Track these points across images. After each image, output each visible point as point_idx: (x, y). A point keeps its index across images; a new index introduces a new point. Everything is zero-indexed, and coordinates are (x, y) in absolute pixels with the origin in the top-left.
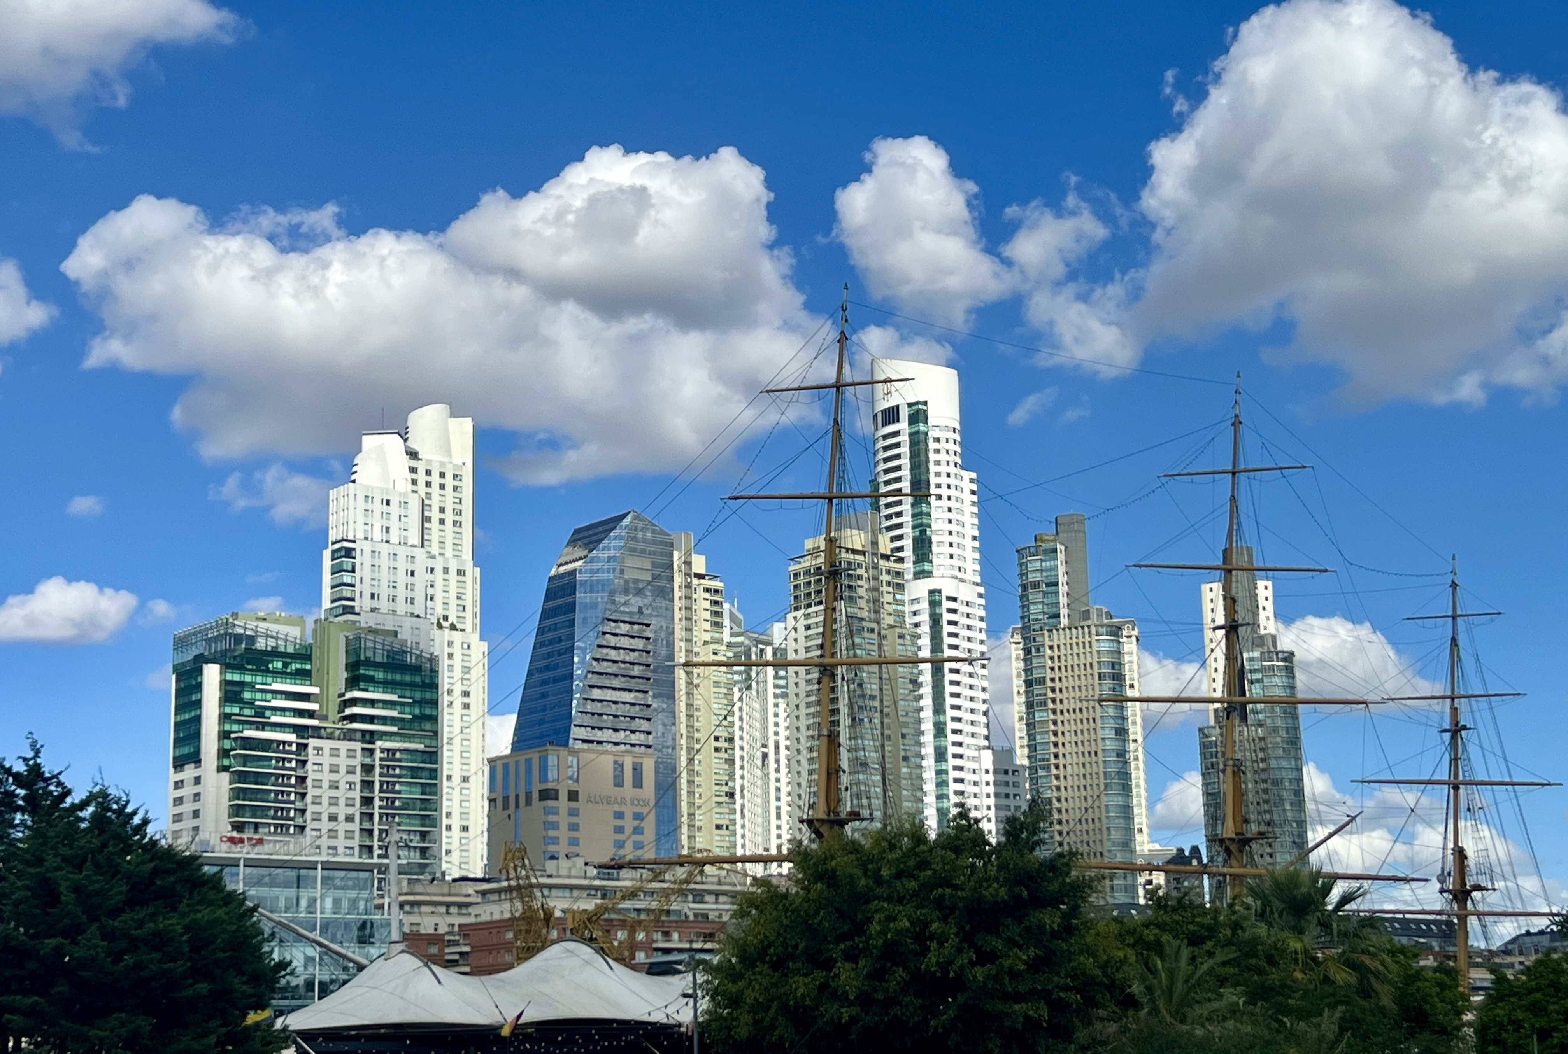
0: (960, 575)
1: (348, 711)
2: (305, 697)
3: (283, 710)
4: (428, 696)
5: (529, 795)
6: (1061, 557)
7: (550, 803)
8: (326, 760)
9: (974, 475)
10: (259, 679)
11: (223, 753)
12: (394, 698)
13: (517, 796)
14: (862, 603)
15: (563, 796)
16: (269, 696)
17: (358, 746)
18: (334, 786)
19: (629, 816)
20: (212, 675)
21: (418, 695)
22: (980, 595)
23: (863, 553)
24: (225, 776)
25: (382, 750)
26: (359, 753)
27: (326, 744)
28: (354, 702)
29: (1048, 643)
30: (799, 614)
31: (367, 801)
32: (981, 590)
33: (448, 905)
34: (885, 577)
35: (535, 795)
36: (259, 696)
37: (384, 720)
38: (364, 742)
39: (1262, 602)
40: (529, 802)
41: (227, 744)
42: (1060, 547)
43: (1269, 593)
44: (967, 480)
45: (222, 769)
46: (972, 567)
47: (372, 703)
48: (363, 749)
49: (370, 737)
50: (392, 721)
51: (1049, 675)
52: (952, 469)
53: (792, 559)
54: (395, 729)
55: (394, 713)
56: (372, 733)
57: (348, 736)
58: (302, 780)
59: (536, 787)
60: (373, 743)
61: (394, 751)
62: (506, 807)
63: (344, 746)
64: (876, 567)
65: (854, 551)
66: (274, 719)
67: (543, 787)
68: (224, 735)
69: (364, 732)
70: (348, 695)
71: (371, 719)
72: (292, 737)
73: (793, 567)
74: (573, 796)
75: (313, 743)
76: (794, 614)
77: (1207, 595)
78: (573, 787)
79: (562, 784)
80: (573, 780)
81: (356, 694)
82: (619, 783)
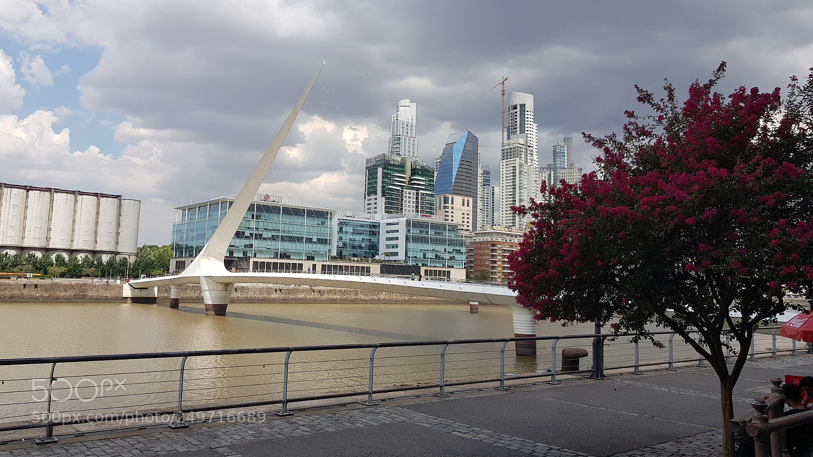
1: (412, 182)
2: (403, 178)
3: (397, 181)
4: (432, 179)
5: (440, 207)
6: (566, 148)
7: (447, 210)
8: (408, 195)
9: (537, 125)
10: (392, 172)
11: (383, 192)
12: (424, 179)
15: (450, 208)
16: (394, 177)
17: (415, 192)
18: (409, 202)
19: (466, 214)
20: (380, 170)
21: (429, 178)
24: (384, 198)
25: (421, 193)
26: (415, 194)
27: (408, 191)
28: (414, 179)
29: (561, 172)
30: (504, 161)
34: (529, 152)
35: (442, 207)
36: (392, 176)
37: (421, 185)
38: (416, 190)
41: (384, 189)
42: (566, 146)
44: (535, 126)
45: (383, 196)
47: (418, 180)
49: (418, 189)
50: (423, 185)
52: (531, 123)
54: (424, 188)
55: (424, 183)
57: (413, 189)
58: (402, 200)
59: (442, 205)
60: (419, 191)
61: (424, 194)
63: (412, 191)
64: (527, 149)
65: (521, 144)
67: (445, 205)
68: (383, 187)
69: (416, 188)
70: (412, 178)
71: (418, 184)
72: (400, 188)
75: (404, 190)
78: (452, 206)
79: (450, 205)
80: (452, 203)
81: (415, 177)
82: (463, 205)
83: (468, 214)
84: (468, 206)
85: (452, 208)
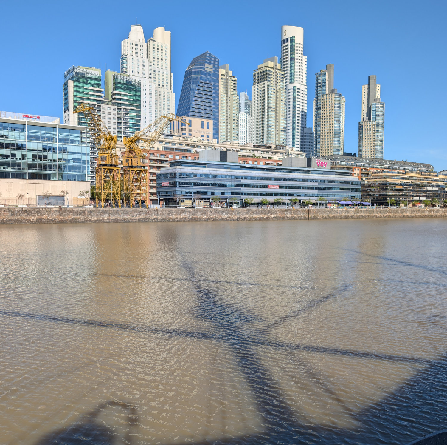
0: (301, 83)
1: (114, 97)
2: (100, 92)
3: (93, 95)
4: (137, 94)
6: (327, 75)
7: (184, 132)
8: (107, 111)
9: (306, 57)
10: (85, 85)
11: (75, 107)
12: (127, 94)
13: (176, 130)
14: (272, 82)
15: (187, 130)
16: (88, 91)
17: (116, 107)
18: (109, 118)
19: (205, 136)
20: (71, 83)
21: (134, 93)
22: (306, 88)
23: (273, 68)
24: (76, 113)
25: (124, 109)
26: (116, 109)
27: (107, 106)
28: (115, 94)
29: (322, 98)
30: (256, 86)
31: (119, 123)
32: (306, 87)
34: (279, 75)
35: (180, 130)
36: (85, 90)
37: (124, 100)
38: (118, 106)
39: (377, 90)
41: (76, 104)
42: (327, 73)
43: (379, 88)
44: (305, 58)
45: (75, 111)
46: (304, 81)
47: (120, 95)
48: (118, 108)
49: (120, 105)
50: (127, 100)
51: (322, 107)
52: (300, 55)
53: (254, 71)
54: (127, 103)
55: (127, 98)
56: (121, 103)
57: (114, 104)
58: (99, 116)
59: (180, 128)
60: (121, 107)
61: (127, 109)
63: (112, 107)
64: (276, 72)
65: (270, 68)
66: (90, 98)
67: (182, 127)
68: (75, 101)
69: (118, 103)
70: (113, 92)
71: (120, 99)
72: (95, 103)
73: (254, 73)
75: (102, 105)
76: (254, 86)
77: (363, 88)
78: (190, 128)
79: (187, 127)
80: (190, 125)
82: (203, 127)
83: (208, 137)
84: (208, 128)
85: (190, 130)
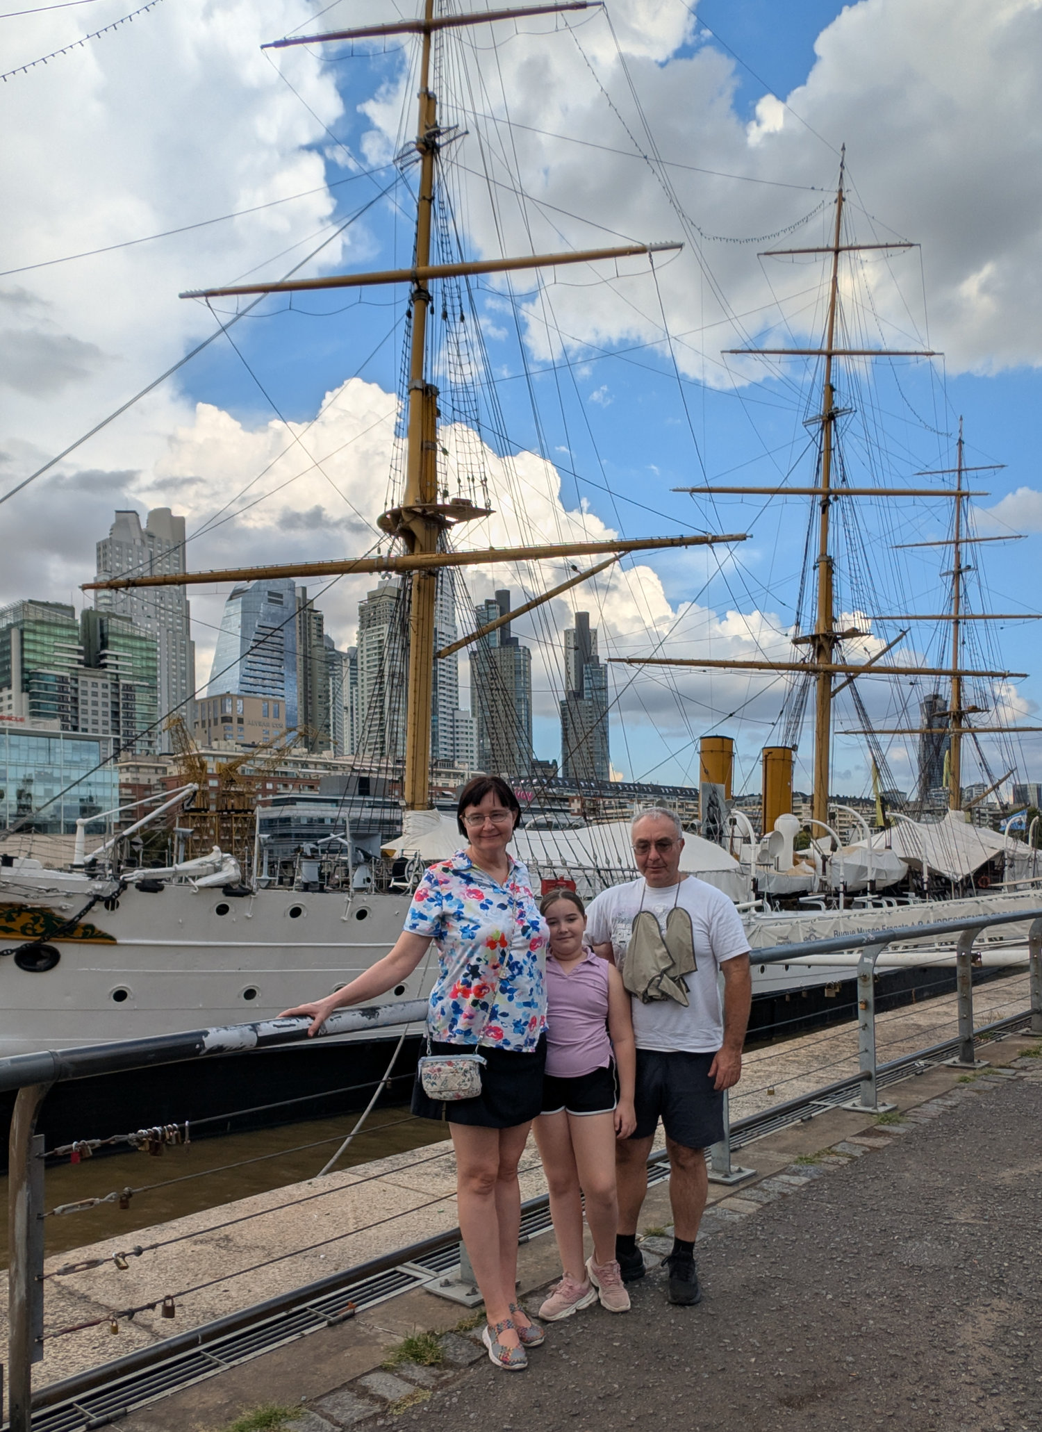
1: (103, 661)
2: (76, 652)
3: (62, 658)
4: (152, 655)
5: (216, 720)
6: (498, 611)
7: (227, 724)
8: (90, 689)
11: (24, 681)
12: (130, 655)
13: (210, 721)
15: (235, 720)
17: (108, 682)
18: (95, 704)
19: (271, 733)
20: (16, 634)
21: (145, 654)
24: (25, 695)
25: (123, 685)
26: (110, 686)
27: (90, 680)
28: (104, 656)
31: (116, 714)
33: (156, 768)
35: (220, 720)
36: (46, 648)
37: (124, 667)
38: (111, 679)
40: (216, 724)
41: (26, 676)
42: (498, 607)
45: (23, 691)
47: (117, 657)
48: (112, 684)
49: (116, 677)
50: (130, 668)
54: (131, 673)
55: (131, 664)
56: (117, 674)
57: (103, 675)
58: (75, 700)
59: (219, 716)
60: (118, 680)
61: (130, 686)
62: (203, 726)
63: (100, 682)
66: (57, 663)
67: (223, 715)
68: (23, 671)
69: (112, 673)
70: (103, 652)
71: (117, 667)
72: (67, 674)
74: (240, 721)
75: (80, 678)
78: (241, 716)
79: (234, 714)
81: (106, 652)
82: (265, 715)
84: (276, 716)
